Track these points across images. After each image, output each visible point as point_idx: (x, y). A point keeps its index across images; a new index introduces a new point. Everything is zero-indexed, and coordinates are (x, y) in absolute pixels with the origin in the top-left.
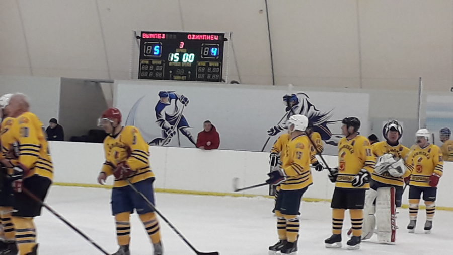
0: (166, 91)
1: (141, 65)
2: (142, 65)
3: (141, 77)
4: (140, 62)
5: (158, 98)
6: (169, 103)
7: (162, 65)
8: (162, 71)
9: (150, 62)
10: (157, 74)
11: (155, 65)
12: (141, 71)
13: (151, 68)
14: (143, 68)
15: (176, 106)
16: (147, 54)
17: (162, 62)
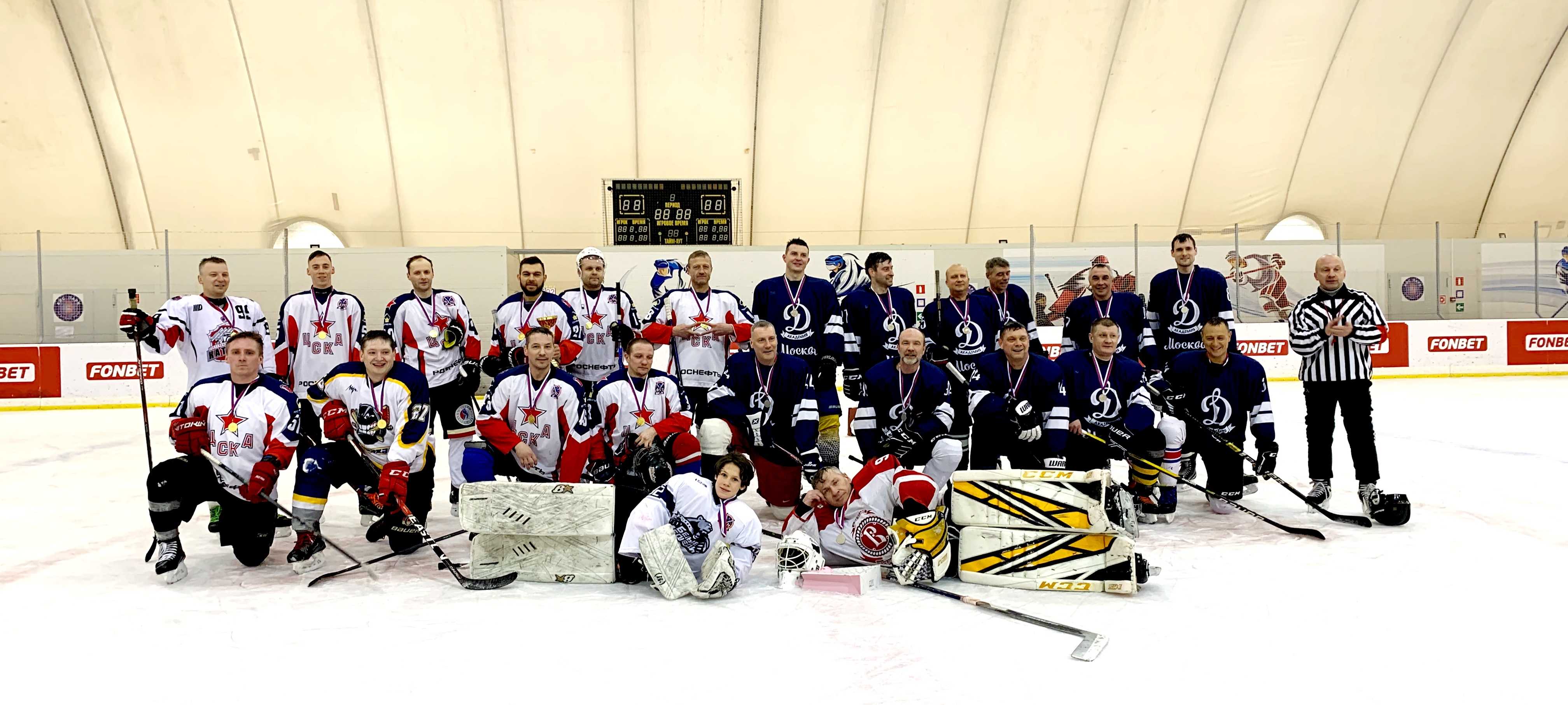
0: (665, 260)
1: (616, 226)
2: (618, 226)
3: (617, 243)
4: (615, 222)
5: (655, 270)
6: (669, 275)
7: (647, 224)
8: (647, 233)
9: (630, 222)
10: (641, 238)
11: (637, 226)
12: (617, 234)
13: (632, 229)
14: (620, 230)
15: (680, 279)
16: (623, 211)
17: (647, 221)
